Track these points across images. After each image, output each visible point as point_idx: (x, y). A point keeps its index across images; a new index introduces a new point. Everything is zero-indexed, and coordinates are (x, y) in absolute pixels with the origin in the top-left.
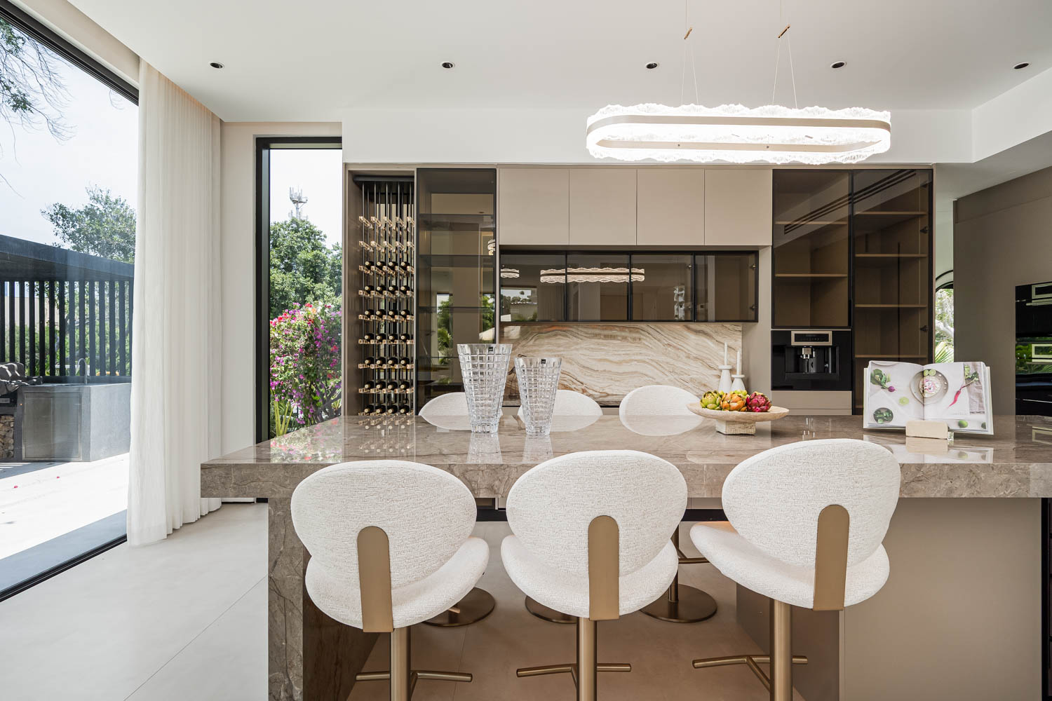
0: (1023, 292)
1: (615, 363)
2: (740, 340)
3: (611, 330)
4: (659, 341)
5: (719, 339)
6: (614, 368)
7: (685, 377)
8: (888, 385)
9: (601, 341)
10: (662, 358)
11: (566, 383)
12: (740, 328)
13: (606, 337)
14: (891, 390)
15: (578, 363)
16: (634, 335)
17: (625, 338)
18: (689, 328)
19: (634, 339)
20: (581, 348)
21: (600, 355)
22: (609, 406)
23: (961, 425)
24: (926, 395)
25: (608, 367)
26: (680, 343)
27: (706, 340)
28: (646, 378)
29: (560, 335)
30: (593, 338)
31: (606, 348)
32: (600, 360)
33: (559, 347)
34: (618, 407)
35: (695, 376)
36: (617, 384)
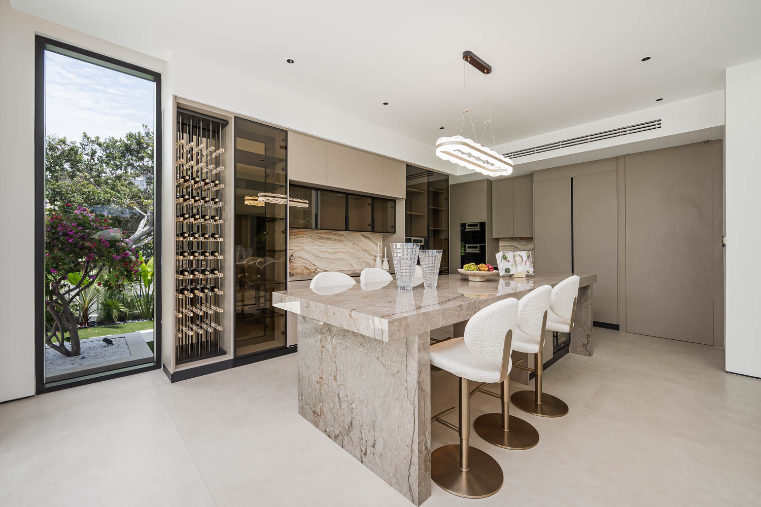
0: (463, 226)
1: (331, 253)
2: (382, 242)
3: (329, 235)
4: (350, 241)
5: (374, 241)
6: (331, 256)
7: (361, 260)
8: (507, 260)
9: (324, 241)
10: (352, 251)
11: (307, 266)
12: (382, 236)
13: (327, 239)
14: (509, 261)
15: (313, 254)
16: (339, 238)
17: (335, 240)
18: (363, 235)
19: (340, 240)
20: (314, 245)
21: (324, 249)
22: (356, 276)
23: (528, 272)
24: (517, 263)
25: (327, 255)
26: (360, 243)
27: (369, 241)
28: (345, 261)
29: (303, 237)
30: (319, 239)
31: (326, 245)
32: (324, 252)
33: (303, 244)
34: (360, 276)
35: (365, 260)
36: (332, 265)
